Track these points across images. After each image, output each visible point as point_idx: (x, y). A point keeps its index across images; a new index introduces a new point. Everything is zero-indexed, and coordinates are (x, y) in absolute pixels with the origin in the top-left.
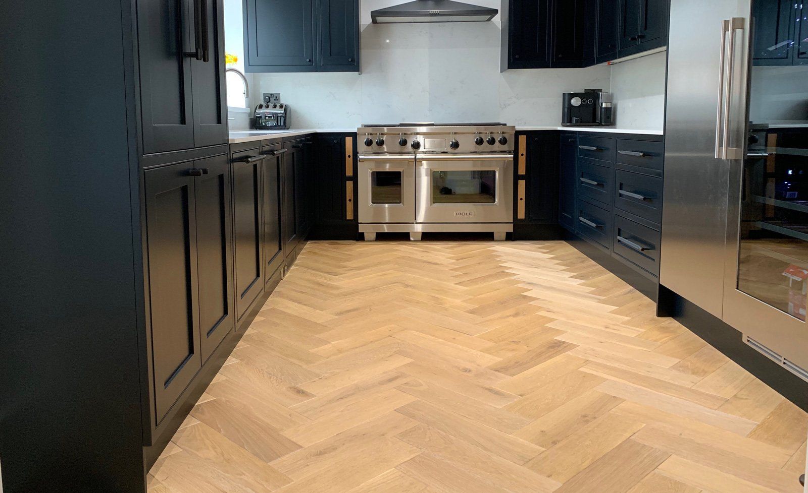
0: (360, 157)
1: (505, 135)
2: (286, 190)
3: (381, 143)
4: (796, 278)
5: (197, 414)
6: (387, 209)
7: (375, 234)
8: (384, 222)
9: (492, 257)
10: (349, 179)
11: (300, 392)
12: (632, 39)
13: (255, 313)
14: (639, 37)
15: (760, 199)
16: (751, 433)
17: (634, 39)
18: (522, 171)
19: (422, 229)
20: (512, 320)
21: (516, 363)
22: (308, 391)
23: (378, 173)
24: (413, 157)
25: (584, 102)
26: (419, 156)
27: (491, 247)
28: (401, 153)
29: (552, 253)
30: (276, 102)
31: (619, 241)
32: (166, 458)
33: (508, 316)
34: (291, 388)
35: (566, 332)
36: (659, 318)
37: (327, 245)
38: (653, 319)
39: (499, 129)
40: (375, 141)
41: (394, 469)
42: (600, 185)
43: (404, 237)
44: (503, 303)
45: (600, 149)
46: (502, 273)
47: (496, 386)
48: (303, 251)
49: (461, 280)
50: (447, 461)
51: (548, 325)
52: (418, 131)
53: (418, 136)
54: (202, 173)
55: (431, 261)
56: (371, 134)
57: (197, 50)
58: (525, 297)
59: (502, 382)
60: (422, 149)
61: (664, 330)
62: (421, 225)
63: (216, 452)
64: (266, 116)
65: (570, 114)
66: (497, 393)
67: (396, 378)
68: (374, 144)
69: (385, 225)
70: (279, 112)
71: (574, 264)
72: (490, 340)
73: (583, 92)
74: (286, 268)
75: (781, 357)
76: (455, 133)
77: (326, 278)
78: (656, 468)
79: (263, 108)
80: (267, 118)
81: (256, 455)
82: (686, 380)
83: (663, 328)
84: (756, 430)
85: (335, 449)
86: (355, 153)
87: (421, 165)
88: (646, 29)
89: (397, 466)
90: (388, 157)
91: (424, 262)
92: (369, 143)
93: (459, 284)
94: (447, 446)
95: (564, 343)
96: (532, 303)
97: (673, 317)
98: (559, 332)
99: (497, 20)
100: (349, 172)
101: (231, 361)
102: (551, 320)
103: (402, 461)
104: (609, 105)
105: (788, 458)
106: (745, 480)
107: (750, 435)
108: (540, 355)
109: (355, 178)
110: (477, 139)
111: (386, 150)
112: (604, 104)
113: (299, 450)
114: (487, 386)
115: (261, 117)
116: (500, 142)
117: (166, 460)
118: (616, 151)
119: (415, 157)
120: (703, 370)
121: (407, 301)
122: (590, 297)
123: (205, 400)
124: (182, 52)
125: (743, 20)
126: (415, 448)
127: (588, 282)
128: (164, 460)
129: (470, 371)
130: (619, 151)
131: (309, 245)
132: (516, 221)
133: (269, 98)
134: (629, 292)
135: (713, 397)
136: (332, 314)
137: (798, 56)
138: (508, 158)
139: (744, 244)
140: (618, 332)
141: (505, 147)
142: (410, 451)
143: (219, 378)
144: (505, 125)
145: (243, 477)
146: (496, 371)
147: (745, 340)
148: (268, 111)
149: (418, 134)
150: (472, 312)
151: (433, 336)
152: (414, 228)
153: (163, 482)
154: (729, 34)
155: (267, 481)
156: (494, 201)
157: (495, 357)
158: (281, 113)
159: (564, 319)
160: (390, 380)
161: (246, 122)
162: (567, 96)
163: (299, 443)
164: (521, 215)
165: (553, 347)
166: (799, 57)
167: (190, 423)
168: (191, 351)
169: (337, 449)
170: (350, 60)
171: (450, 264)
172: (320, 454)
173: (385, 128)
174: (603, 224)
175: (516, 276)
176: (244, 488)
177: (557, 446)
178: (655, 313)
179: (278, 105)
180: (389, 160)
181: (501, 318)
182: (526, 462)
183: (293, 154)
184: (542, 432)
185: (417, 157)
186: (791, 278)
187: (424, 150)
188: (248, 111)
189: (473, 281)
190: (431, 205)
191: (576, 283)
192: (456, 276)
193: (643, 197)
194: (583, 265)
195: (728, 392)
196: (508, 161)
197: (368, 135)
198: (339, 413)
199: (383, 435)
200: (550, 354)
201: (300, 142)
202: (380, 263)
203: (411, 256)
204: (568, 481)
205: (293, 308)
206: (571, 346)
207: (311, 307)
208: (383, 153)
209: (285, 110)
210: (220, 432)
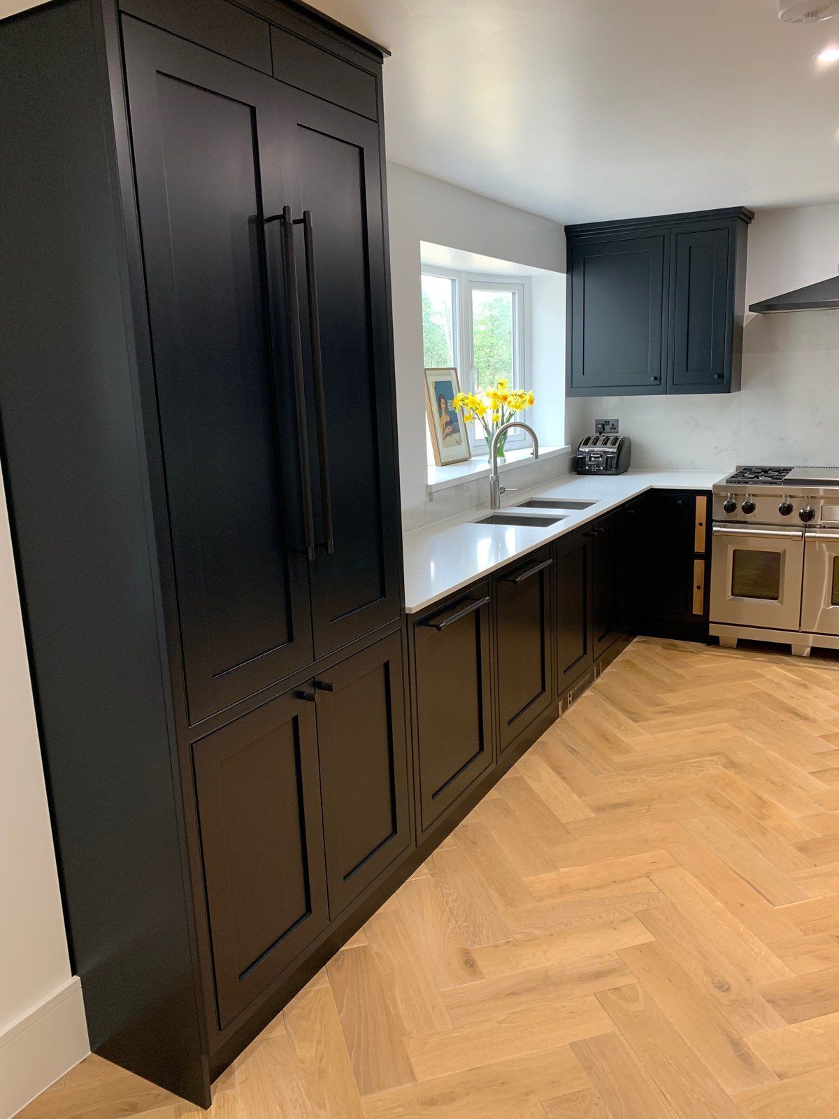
0: (717, 529)
3: (749, 508)
5: (333, 969)
7: (736, 640)
8: (750, 624)
10: (700, 556)
11: (469, 962)
19: (813, 642)
22: (480, 963)
23: (742, 552)
26: (811, 533)
28: (782, 527)
30: (610, 434)
32: (263, 1041)
34: (462, 950)
40: (741, 505)
47: (752, 1038)
49: (827, 764)
56: (735, 494)
62: (810, 635)
64: (591, 457)
66: (745, 1056)
67: (609, 972)
68: (739, 509)
69: (751, 629)
70: (611, 450)
72: (798, 924)
79: (590, 444)
80: (593, 459)
85: (453, 1099)
86: (710, 521)
90: (760, 531)
92: (731, 507)
93: (818, 773)
100: (699, 547)
101: (421, 874)
109: (707, 557)
111: (755, 520)
113: (410, 1084)
115: (585, 457)
117: (262, 1045)
119: (805, 535)
123: (354, 942)
128: (257, 1045)
129: (728, 989)
133: (603, 426)
136: (591, 807)
143: (389, 904)
146: (770, 1001)
148: (595, 449)
149: (813, 497)
150: (805, 847)
151: (713, 890)
152: (799, 639)
153: (239, 1086)
157: (785, 967)
158: (613, 453)
160: (599, 975)
161: (565, 464)
163: (416, 1070)
167: (319, 984)
168: (308, 910)
169: (455, 1099)
170: (717, 376)
171: (828, 721)
172: (432, 1102)
179: (612, 438)
185: (808, 535)
187: (819, 523)
188: (570, 447)
190: (827, 607)
192: (822, 755)
197: (730, 496)
198: (495, 1024)
199: (527, 1094)
203: (775, 693)
205: (545, 783)
207: (571, 784)
208: (752, 524)
209: (620, 448)
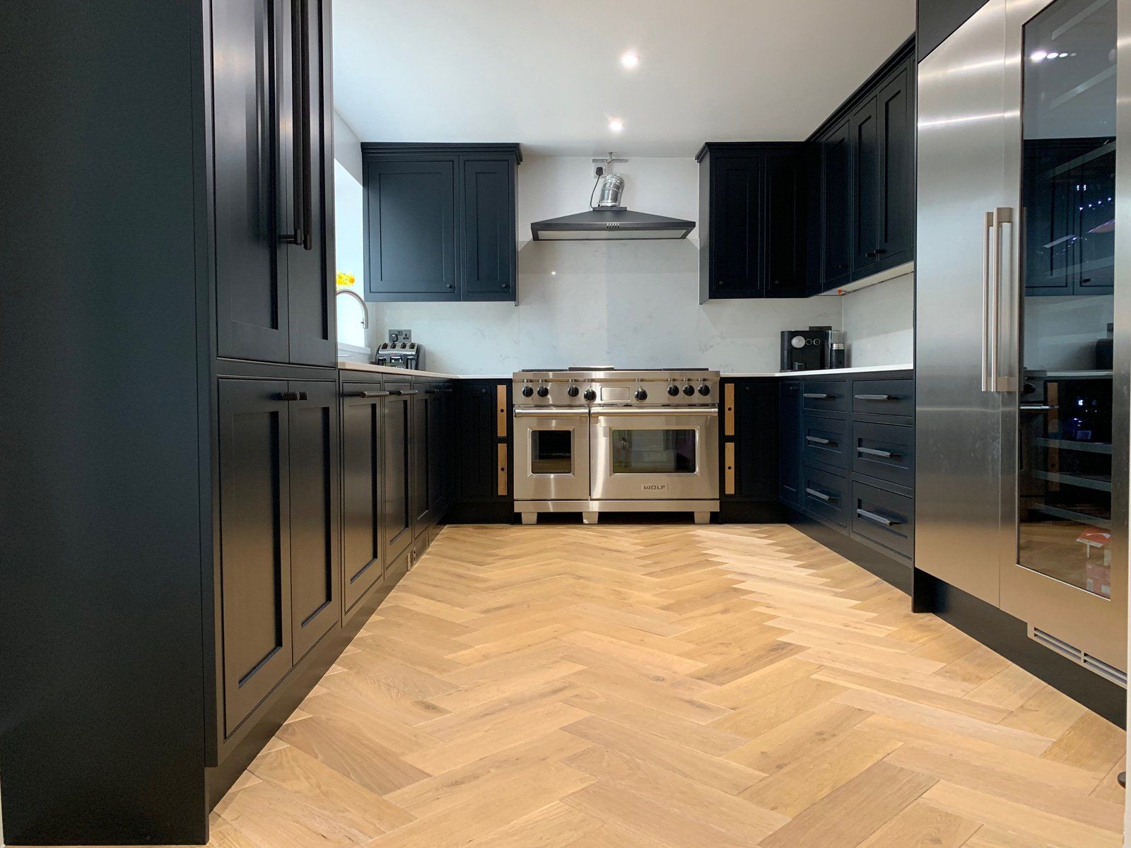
0: (517, 411)
1: (708, 383)
2: (416, 458)
3: (544, 393)
4: (1094, 544)
5: (285, 736)
6: (552, 480)
7: (536, 515)
8: (549, 498)
9: (692, 543)
10: (502, 440)
11: (429, 707)
12: (869, 255)
13: (370, 611)
14: (878, 252)
15: (1041, 474)
16: (1045, 752)
17: (871, 255)
18: (730, 430)
19: (599, 508)
20: (719, 617)
21: (726, 669)
22: (442, 705)
23: (541, 432)
24: (587, 411)
25: (808, 342)
26: (594, 410)
27: (690, 531)
28: (570, 406)
29: (772, 538)
30: (406, 341)
31: (860, 515)
32: (238, 792)
33: (714, 613)
34: (416, 702)
35: (792, 631)
36: (916, 614)
37: (471, 529)
38: (907, 616)
39: (700, 375)
40: (536, 390)
41: (557, 802)
42: (833, 444)
43: (574, 519)
44: (707, 598)
45: (831, 397)
46: (706, 562)
47: (698, 697)
48: (439, 537)
49: (651, 570)
50: (633, 791)
51: (769, 623)
52: (594, 377)
53: (594, 383)
54: (298, 397)
55: (611, 548)
56: (531, 381)
57: (295, 231)
58: (736, 590)
59: (706, 692)
60: (598, 401)
61: (923, 628)
62: (597, 502)
63: (309, 782)
64: (391, 359)
65: (791, 357)
66: (701, 706)
67: (561, 690)
68: (535, 393)
69: (550, 502)
70: (410, 353)
71: (801, 551)
72: (690, 642)
73: (808, 329)
74: (414, 556)
75: (1080, 652)
76: (642, 380)
77: (469, 569)
78: (920, 797)
79: (388, 348)
80: (393, 361)
81: (366, 786)
82: (956, 689)
83: (922, 625)
84: (1052, 748)
85: (477, 777)
86: (510, 406)
87: (597, 421)
88: (886, 241)
89: (563, 798)
90: (554, 411)
91: (602, 549)
92: (528, 393)
93: (650, 574)
94: (631, 772)
95: (790, 644)
96: (746, 597)
97: (934, 613)
98: (781, 631)
99: (695, 236)
100: (502, 432)
101: (335, 669)
102: (772, 617)
103: (570, 792)
104: (841, 347)
105: (1097, 782)
106: (1040, 810)
107: (1045, 755)
108: (759, 658)
109: (509, 440)
110: (670, 388)
111: (551, 402)
112: (834, 345)
113: (427, 779)
114: (687, 698)
115: (385, 359)
116: (700, 391)
117: (239, 794)
118: (853, 396)
119: (590, 412)
120: (978, 677)
121: (579, 595)
122: (823, 590)
123: (297, 718)
124: (275, 234)
125: (1011, 210)
126: (588, 775)
127: (821, 572)
128: (236, 794)
129: (663, 680)
130: (856, 396)
131: (446, 530)
132: (723, 497)
133: (397, 335)
134: (875, 584)
135: (993, 709)
136: (477, 612)
137: (1081, 283)
138: (711, 412)
139: (1024, 528)
140: (862, 631)
141: (707, 399)
142: (581, 779)
143: (317, 691)
144: (707, 369)
145: (345, 814)
146: (699, 679)
147: (1031, 634)
148: (394, 352)
149: (593, 380)
150: (666, 608)
151: (614, 637)
152: (588, 507)
153: (233, 823)
154: (993, 230)
155: (380, 819)
156: (694, 471)
157: (697, 662)
158: (412, 355)
159: (790, 617)
160: (555, 692)
162: (786, 335)
163: (427, 771)
164: (730, 489)
165: (773, 650)
166: (1081, 286)
167: (276, 746)
168: (279, 643)
169: (478, 777)
170: (504, 286)
171: (636, 551)
172: (457, 783)
173: (551, 373)
174: (838, 496)
175: (724, 566)
176: (347, 829)
177: (785, 770)
178: (910, 608)
179: (408, 344)
180: (555, 415)
181: (704, 615)
182: (741, 790)
183: (426, 400)
184: (763, 753)
185: (592, 411)
186: (1089, 544)
187: (601, 402)
188: (368, 351)
189: (667, 572)
190: (610, 475)
191: (804, 573)
192: (644, 566)
193: (889, 454)
194: (812, 552)
195: (1013, 702)
196: (712, 417)
197: (527, 382)
198: (484, 733)
199: (544, 760)
200: (772, 657)
201: (436, 387)
202: (541, 551)
203: (586, 542)
204: (800, 814)
205: (420, 605)
206: (800, 649)
207: (448, 604)
208: (548, 406)
209: (418, 351)
210: (316, 757)
